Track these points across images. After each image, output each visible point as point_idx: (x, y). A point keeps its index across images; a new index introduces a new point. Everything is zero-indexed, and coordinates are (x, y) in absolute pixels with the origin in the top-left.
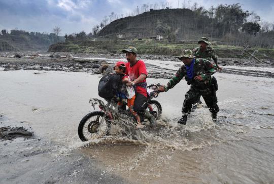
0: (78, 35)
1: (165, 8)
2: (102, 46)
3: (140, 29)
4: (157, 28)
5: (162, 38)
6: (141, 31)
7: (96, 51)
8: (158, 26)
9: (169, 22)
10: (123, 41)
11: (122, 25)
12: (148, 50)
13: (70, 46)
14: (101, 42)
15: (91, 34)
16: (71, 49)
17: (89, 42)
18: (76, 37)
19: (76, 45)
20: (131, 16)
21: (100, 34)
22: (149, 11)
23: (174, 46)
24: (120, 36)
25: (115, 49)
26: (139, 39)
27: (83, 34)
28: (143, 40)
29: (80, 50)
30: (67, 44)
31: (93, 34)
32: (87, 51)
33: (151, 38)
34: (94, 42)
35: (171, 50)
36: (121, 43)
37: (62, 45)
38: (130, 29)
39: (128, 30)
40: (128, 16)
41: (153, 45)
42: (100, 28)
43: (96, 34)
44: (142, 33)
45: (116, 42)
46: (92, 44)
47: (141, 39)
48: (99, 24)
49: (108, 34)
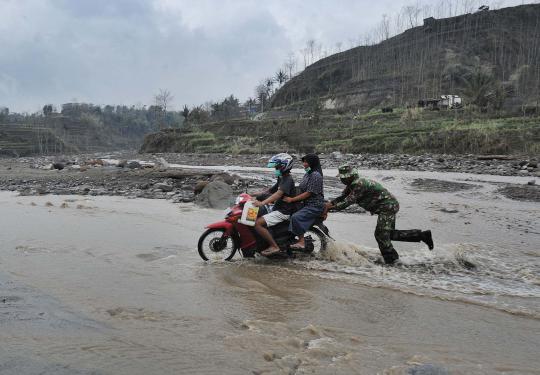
0: (216, 107)
1: (476, 9)
2: (276, 133)
3: (391, 80)
4: (445, 71)
5: (458, 100)
6: (393, 85)
7: (257, 148)
8: (447, 67)
9: (487, 49)
10: (337, 116)
11: (337, 73)
12: (406, 141)
13: (193, 137)
14: (275, 123)
15: (251, 103)
16: (194, 145)
17: (243, 125)
18: (214, 113)
19: (208, 133)
20: (364, 44)
21: (275, 100)
22: (422, 23)
23: (494, 124)
24: (330, 104)
25: (310, 141)
26: (384, 111)
27: (231, 103)
28: (395, 111)
29: (216, 146)
30: (185, 132)
31: (258, 102)
32: (235, 148)
33: (421, 104)
34: (256, 122)
35: (483, 137)
36: (329, 124)
37: (174, 135)
38: (363, 82)
39: (353, 85)
40: (355, 46)
41: (424, 124)
42: (277, 86)
43: (265, 102)
44: (398, 91)
45: (315, 122)
46: (250, 128)
47: (389, 110)
48: (274, 75)
49: (297, 99)
